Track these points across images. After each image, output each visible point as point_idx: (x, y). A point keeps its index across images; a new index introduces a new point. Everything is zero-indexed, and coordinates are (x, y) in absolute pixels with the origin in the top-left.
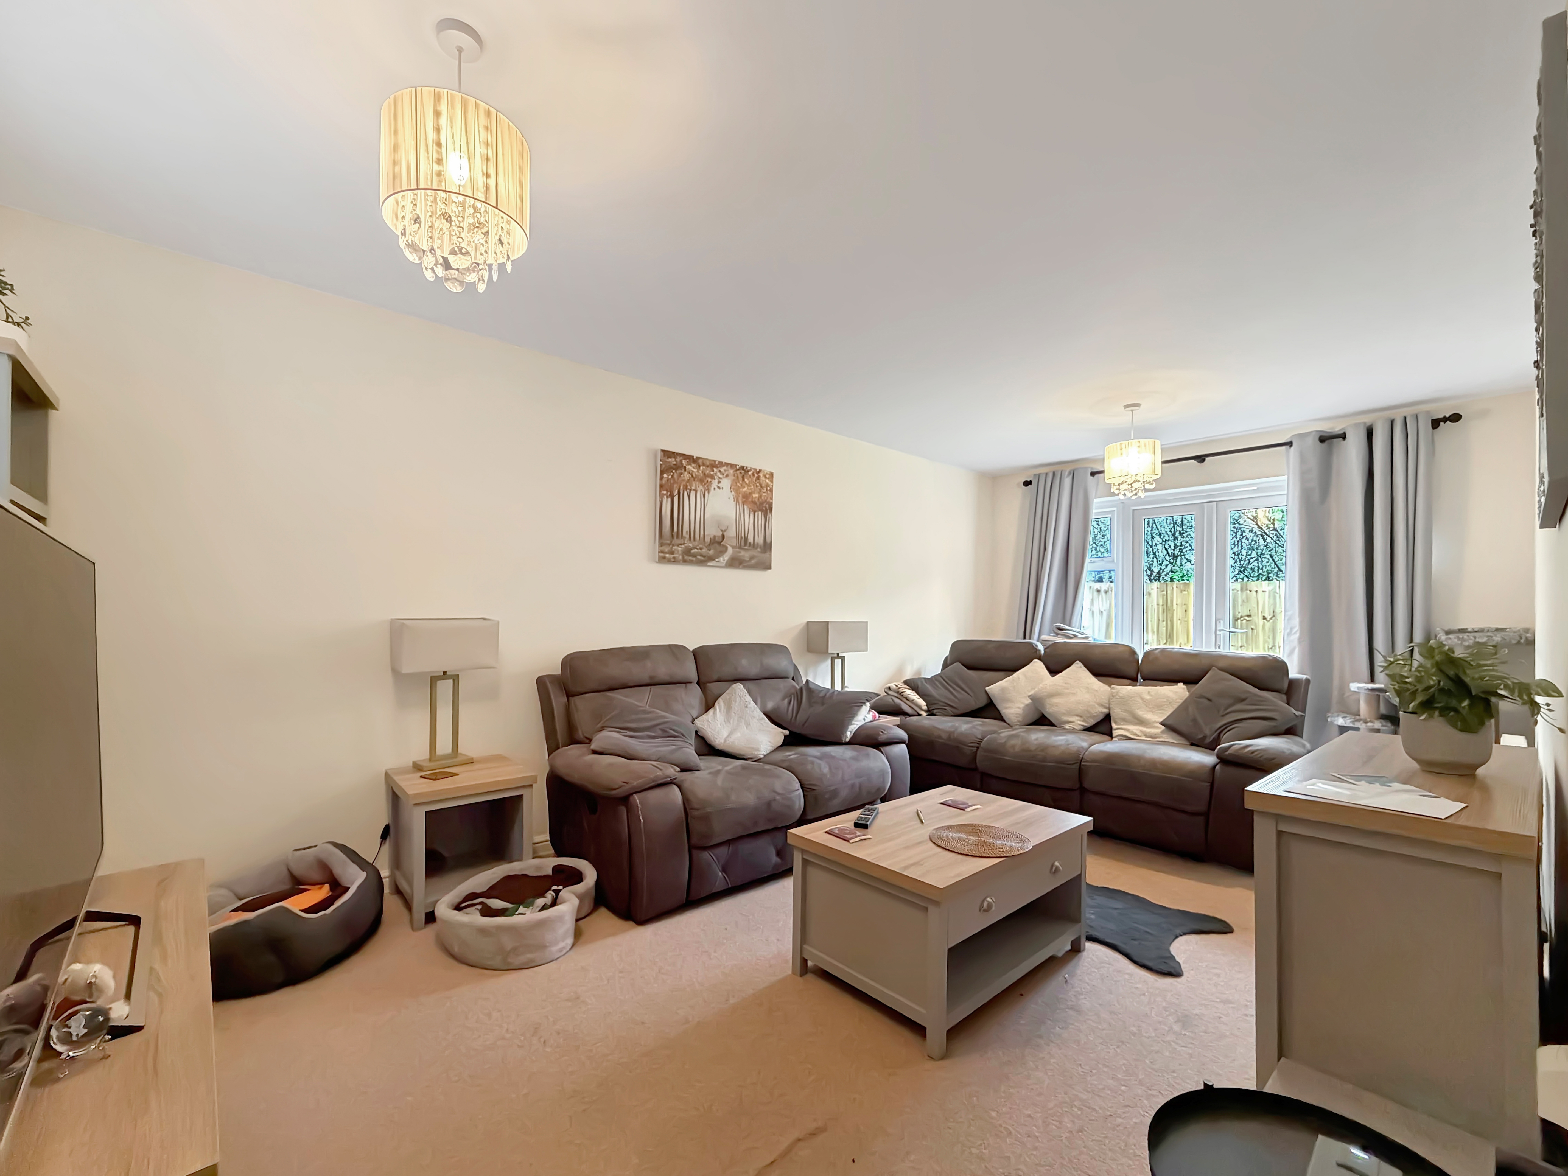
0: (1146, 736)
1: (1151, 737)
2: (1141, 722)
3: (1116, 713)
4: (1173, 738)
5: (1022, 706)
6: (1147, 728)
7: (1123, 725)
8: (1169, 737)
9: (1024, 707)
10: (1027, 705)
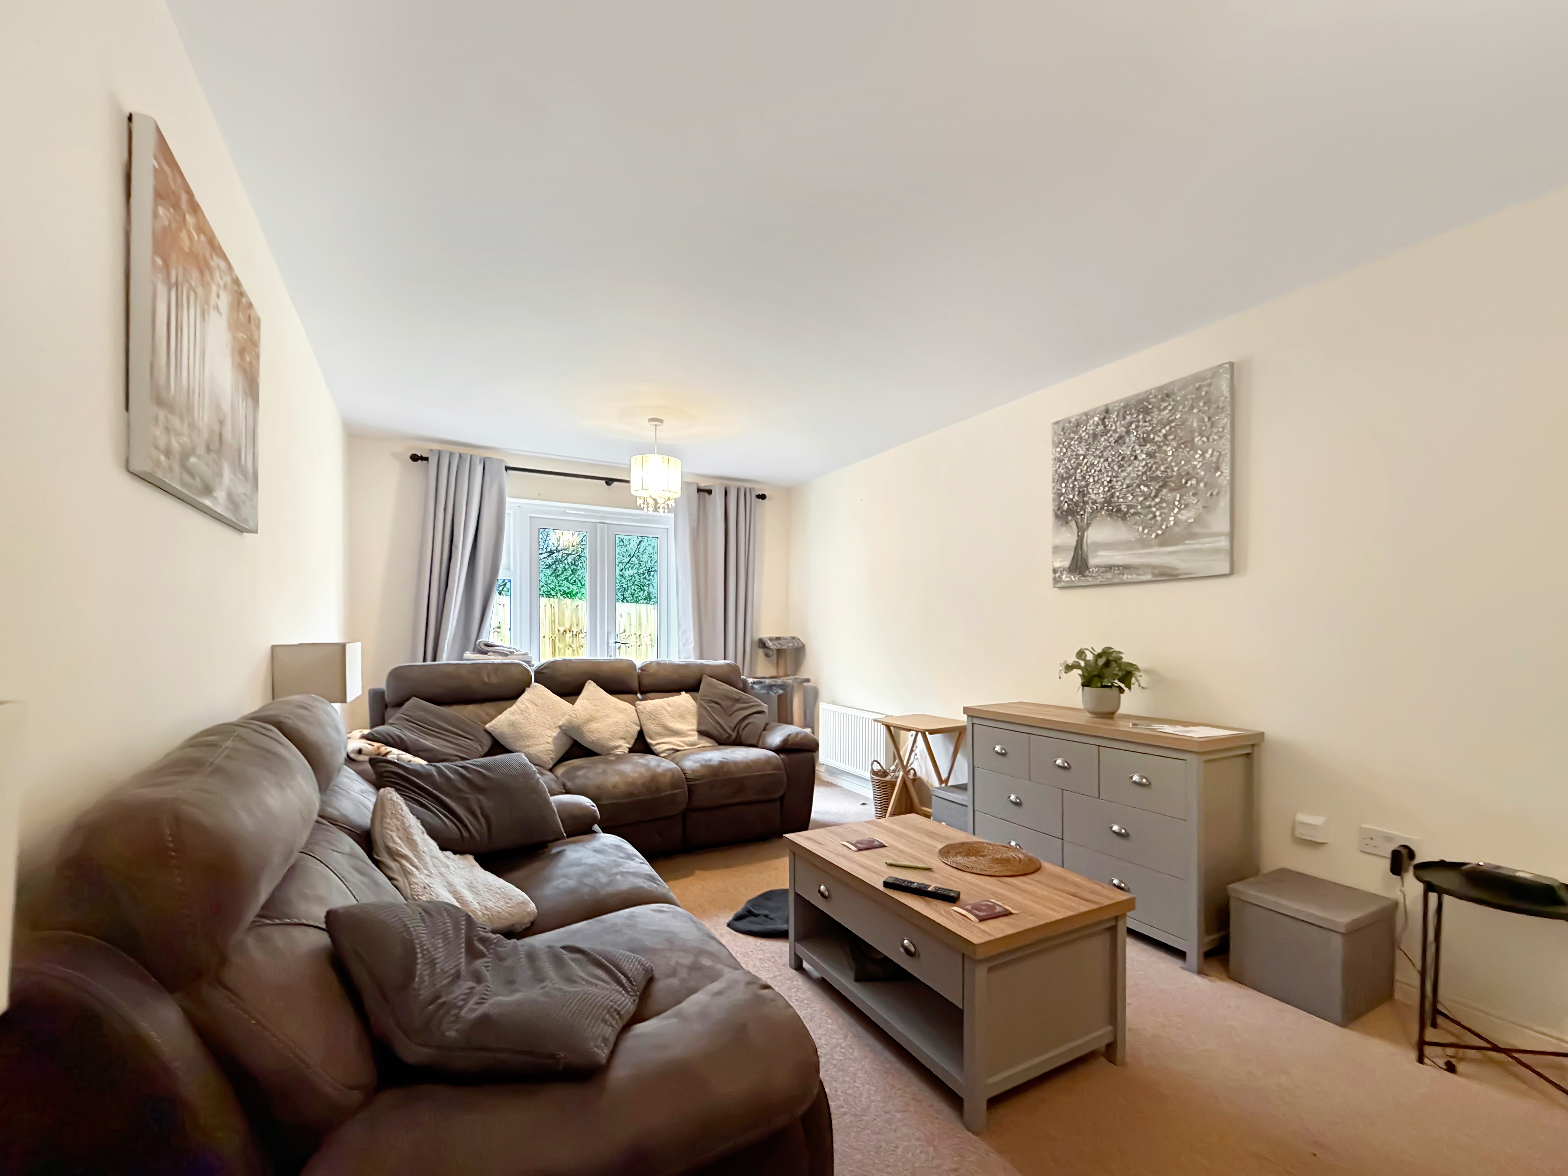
0: (688, 745)
1: (692, 745)
2: (676, 733)
3: (650, 727)
4: (709, 743)
5: (550, 740)
6: (683, 737)
7: (660, 739)
8: (705, 742)
9: (553, 740)
10: (555, 738)
